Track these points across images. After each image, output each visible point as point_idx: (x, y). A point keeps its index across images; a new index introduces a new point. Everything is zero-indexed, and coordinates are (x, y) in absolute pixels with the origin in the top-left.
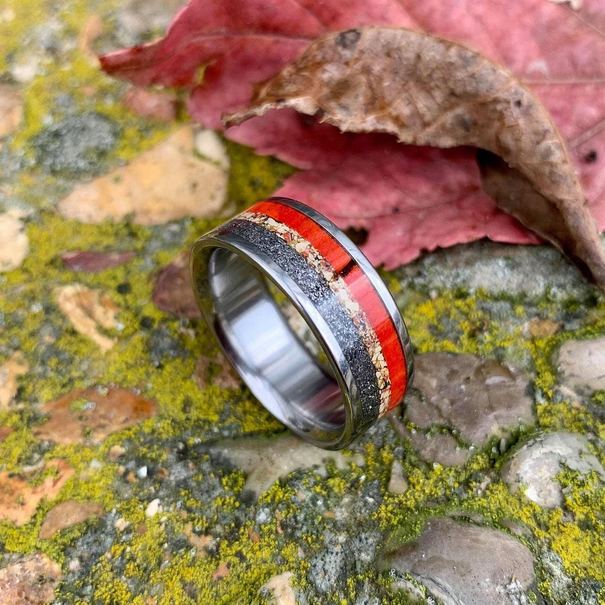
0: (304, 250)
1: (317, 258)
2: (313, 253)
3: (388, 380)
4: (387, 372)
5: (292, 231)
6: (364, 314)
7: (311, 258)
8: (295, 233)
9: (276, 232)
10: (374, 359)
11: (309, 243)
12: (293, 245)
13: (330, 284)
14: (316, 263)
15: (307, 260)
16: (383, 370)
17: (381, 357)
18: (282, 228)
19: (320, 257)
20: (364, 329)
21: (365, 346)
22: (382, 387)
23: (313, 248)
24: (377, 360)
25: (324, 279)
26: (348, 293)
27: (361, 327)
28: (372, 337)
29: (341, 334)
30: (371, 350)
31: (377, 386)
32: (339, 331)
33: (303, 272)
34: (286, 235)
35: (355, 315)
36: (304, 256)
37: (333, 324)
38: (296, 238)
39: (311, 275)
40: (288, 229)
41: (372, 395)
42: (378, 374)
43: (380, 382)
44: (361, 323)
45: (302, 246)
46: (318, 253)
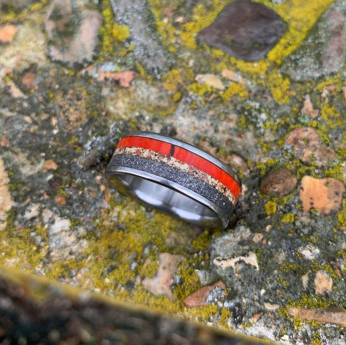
0: (148, 155)
1: (156, 155)
2: (152, 154)
3: (224, 186)
4: (221, 184)
5: (139, 148)
6: (192, 166)
7: (153, 157)
8: (140, 149)
9: (132, 153)
10: (210, 183)
11: (148, 150)
12: (142, 156)
13: (168, 163)
14: (156, 158)
15: (152, 159)
16: (218, 184)
17: (213, 180)
18: (133, 150)
19: (157, 154)
20: (196, 173)
21: (202, 180)
22: (223, 191)
23: (151, 151)
24: (212, 182)
25: (164, 163)
26: (179, 162)
27: (194, 173)
28: (203, 174)
29: (187, 183)
30: (206, 180)
31: (220, 193)
32: (185, 182)
33: (153, 166)
34: (136, 152)
35: (188, 170)
36: (149, 158)
37: (180, 181)
38: (141, 151)
39: (157, 165)
40: (136, 149)
41: (220, 198)
42: (217, 188)
43: (220, 190)
44: (194, 172)
45: (146, 153)
46: (155, 152)
